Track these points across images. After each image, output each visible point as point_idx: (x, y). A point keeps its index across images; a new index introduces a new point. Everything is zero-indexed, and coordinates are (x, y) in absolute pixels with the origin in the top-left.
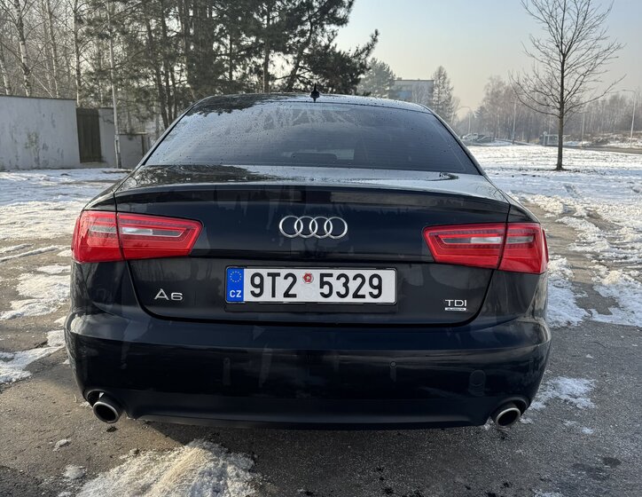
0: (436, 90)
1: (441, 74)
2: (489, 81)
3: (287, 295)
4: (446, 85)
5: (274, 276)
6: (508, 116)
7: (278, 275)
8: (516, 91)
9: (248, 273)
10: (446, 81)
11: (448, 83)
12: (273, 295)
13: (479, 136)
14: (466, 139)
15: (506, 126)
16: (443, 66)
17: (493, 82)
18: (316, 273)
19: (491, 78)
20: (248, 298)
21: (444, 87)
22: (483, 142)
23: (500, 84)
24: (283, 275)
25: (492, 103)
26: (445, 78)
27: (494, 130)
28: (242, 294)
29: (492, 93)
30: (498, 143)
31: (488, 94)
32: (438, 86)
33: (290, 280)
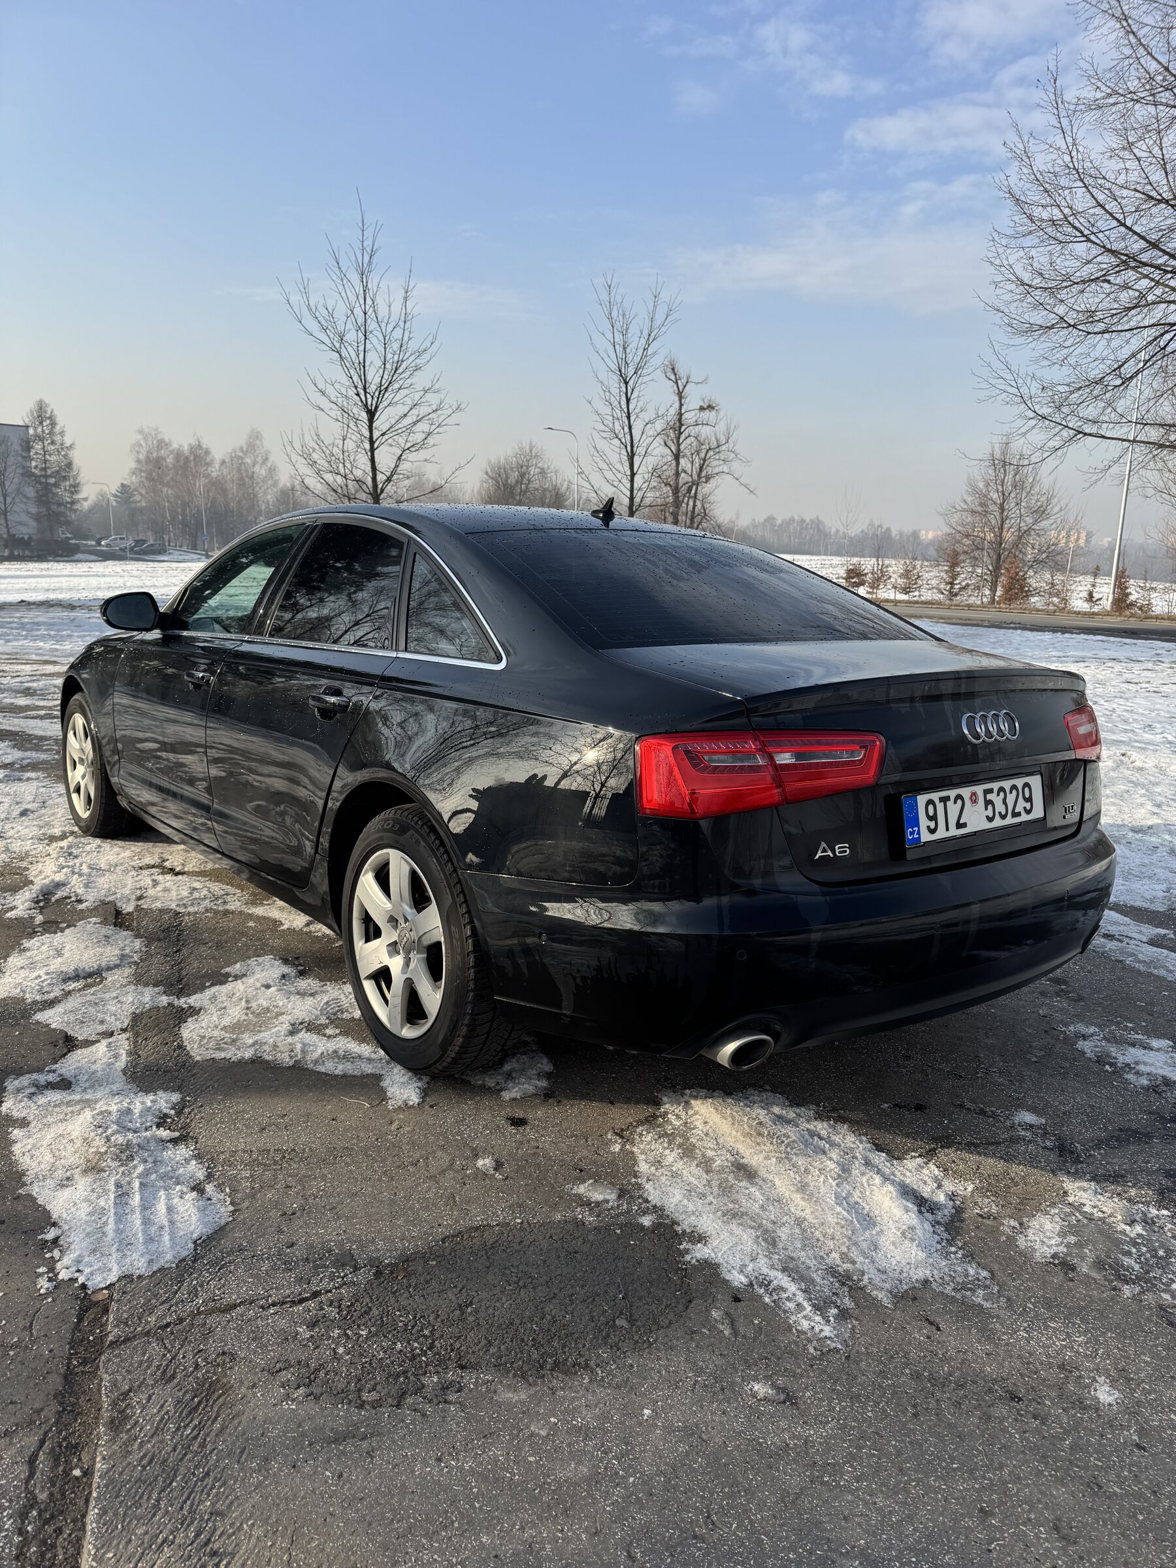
0: (38, 447)
1: (42, 414)
2: (139, 437)
3: (960, 825)
4: (58, 438)
5: (944, 800)
6: (185, 504)
7: (948, 798)
8: (195, 459)
9: (922, 799)
10: (57, 429)
11: (62, 433)
12: (947, 829)
13: (137, 542)
14: (108, 545)
15: (185, 524)
16: (47, 400)
17: (146, 439)
18: (979, 789)
19: (140, 432)
20: (926, 837)
21: (53, 443)
22: (146, 552)
23: (162, 444)
24: (952, 798)
25: (150, 478)
26: (53, 424)
27: (159, 530)
28: (919, 833)
29: (148, 460)
30: (176, 555)
31: (139, 461)
32: (42, 439)
33: (959, 802)
